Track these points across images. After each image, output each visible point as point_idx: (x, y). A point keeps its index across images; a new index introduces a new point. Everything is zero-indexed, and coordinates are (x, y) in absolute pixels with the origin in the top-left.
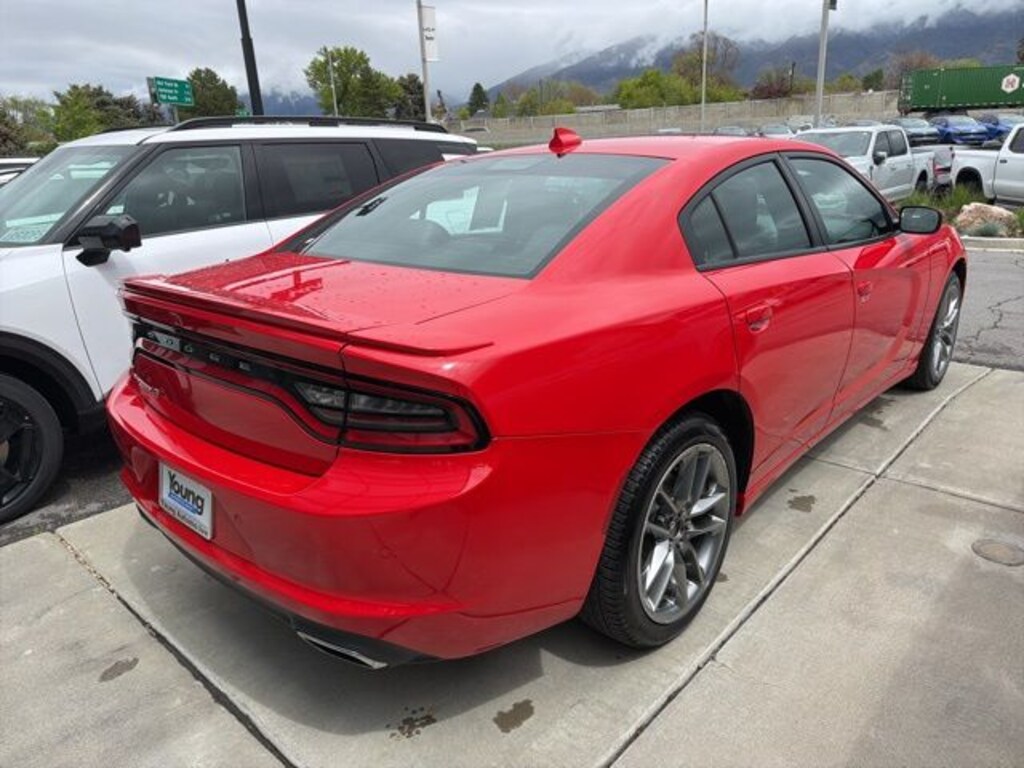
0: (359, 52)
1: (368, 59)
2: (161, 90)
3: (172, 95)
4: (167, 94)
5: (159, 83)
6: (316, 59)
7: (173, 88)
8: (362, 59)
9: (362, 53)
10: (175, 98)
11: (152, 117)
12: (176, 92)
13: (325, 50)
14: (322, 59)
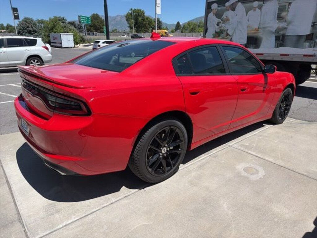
0: (142, 10)
1: (145, 13)
2: (82, 19)
3: (85, 21)
4: (83, 21)
5: (82, 17)
6: (128, 12)
7: (85, 19)
8: (143, 13)
9: (143, 11)
10: (86, 22)
11: (80, 27)
12: (86, 20)
13: (132, 9)
14: (130, 12)
